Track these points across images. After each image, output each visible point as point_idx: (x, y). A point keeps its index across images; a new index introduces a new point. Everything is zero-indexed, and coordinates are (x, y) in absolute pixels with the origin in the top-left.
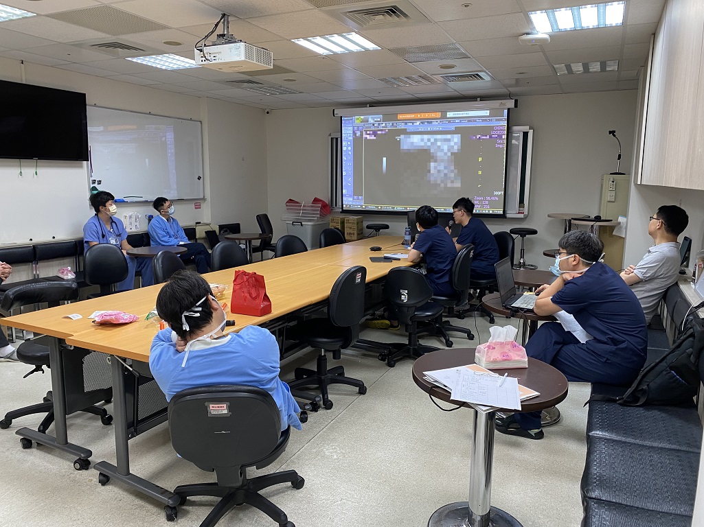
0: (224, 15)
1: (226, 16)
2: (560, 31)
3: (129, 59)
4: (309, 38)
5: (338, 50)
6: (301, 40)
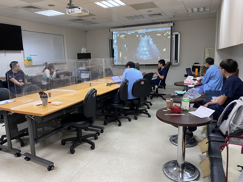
3: (36, 12)
4: (100, 2)
5: (111, 6)
6: (98, 2)
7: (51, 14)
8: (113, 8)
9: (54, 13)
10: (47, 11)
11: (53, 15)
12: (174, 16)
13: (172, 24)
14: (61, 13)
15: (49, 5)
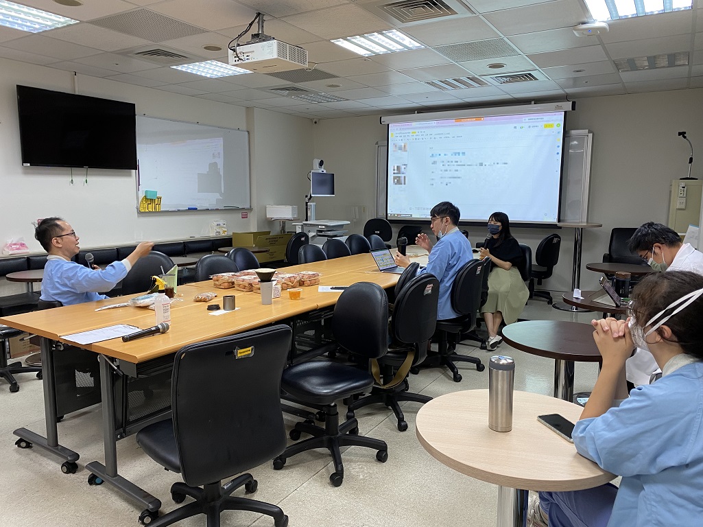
0: (259, 14)
1: (261, 16)
2: (621, 19)
3: (174, 67)
4: (348, 38)
5: (380, 50)
6: (341, 40)
7: (215, 73)
8: (385, 55)
9: (222, 70)
10: (203, 64)
11: (219, 74)
12: (575, 79)
13: (568, 106)
14: (242, 71)
15: (206, 48)
